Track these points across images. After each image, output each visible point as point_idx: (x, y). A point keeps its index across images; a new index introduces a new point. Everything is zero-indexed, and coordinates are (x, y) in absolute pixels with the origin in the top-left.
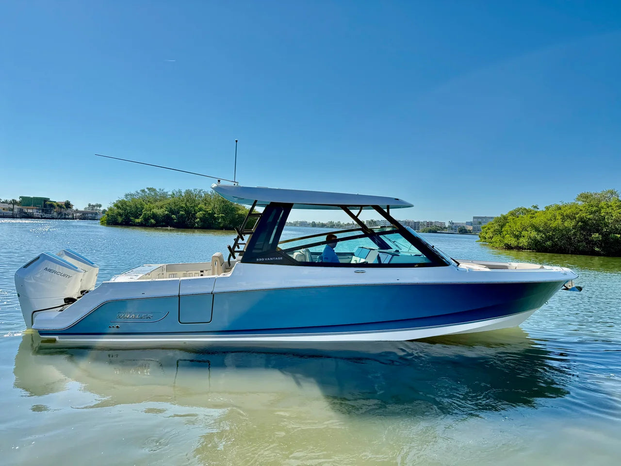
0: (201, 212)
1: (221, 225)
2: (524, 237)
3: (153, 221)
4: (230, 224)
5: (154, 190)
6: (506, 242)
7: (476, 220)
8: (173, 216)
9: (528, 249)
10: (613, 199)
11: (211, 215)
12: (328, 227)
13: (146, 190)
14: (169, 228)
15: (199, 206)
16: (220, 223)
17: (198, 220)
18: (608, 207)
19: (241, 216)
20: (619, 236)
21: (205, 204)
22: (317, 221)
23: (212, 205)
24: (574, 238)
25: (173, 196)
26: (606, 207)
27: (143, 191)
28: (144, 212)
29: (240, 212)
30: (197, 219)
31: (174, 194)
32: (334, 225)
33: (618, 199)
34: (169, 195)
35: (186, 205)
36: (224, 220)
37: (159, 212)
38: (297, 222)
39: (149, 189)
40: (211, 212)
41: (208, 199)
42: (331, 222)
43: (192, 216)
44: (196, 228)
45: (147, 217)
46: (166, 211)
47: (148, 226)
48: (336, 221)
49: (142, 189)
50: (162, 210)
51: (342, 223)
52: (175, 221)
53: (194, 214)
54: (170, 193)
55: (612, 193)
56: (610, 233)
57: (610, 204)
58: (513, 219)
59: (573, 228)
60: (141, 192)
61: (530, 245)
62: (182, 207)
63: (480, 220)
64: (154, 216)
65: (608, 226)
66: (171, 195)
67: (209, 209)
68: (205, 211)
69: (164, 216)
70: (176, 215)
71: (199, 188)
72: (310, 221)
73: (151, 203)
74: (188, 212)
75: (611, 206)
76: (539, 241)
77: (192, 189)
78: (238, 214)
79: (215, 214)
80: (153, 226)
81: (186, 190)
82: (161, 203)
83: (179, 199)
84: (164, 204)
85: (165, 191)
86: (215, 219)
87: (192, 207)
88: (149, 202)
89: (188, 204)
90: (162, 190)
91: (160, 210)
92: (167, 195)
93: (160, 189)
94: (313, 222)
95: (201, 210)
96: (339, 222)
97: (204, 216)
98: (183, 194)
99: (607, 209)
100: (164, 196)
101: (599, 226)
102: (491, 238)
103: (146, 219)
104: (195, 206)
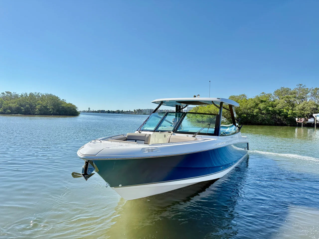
0: (39, 105)
1: (52, 113)
2: (205, 116)
3: (9, 111)
4: (57, 112)
5: (10, 93)
6: (197, 119)
7: (188, 109)
8: (21, 108)
9: (207, 122)
10: (244, 99)
11: (45, 107)
12: (116, 113)
13: (5, 93)
14: (19, 115)
15: (38, 102)
16: (51, 111)
17: (38, 110)
18: (241, 102)
19: (63, 107)
20: (245, 115)
21: (42, 101)
22: (110, 110)
23: (46, 101)
24: (227, 117)
25: (22, 96)
26: (240, 102)
27: (3, 93)
28: (3, 105)
29: (63, 105)
30: (36, 109)
31: (22, 95)
32: (120, 112)
33: (246, 99)
34: (19, 96)
35: (30, 102)
36: (53, 110)
37: (13, 106)
38: (99, 111)
39: (7, 92)
40: (45, 105)
41: (44, 98)
42: (118, 111)
43: (34, 107)
44: (36, 114)
45: (5, 108)
46: (17, 105)
47: (6, 114)
48: (121, 110)
49: (2, 92)
50: (15, 104)
51: (124, 111)
52: (23, 110)
53: (35, 107)
54: (20, 95)
55: (244, 96)
56: (242, 114)
57: (242, 101)
58: (201, 108)
59: (226, 112)
60: (2, 94)
61: (208, 120)
62: (27, 103)
63: (190, 109)
64: (10, 108)
65: (241, 111)
66: (21, 96)
67: (44, 104)
68: (42, 105)
69: (16, 108)
70: (24, 108)
71: (38, 92)
72: (106, 110)
73: (8, 100)
74: (31, 106)
75: (242, 102)
76: (211, 119)
77: (33, 92)
78: (62, 107)
79: (48, 106)
80: (9, 114)
81: (30, 93)
82: (14, 101)
83: (26, 98)
84: (16, 101)
85: (17, 93)
86: (48, 109)
87: (33, 102)
88: (7, 100)
89: (31, 101)
90: (15, 93)
91: (13, 105)
92: (18, 96)
93: (14, 92)
94: (108, 110)
95: (39, 104)
96: (123, 110)
97: (41, 108)
98: (28, 95)
99: (241, 103)
100: (16, 96)
101: (237, 111)
102: (192, 117)
103: (5, 110)
104: (35, 102)
